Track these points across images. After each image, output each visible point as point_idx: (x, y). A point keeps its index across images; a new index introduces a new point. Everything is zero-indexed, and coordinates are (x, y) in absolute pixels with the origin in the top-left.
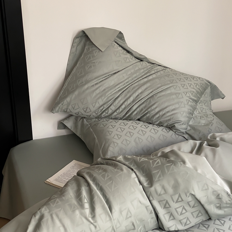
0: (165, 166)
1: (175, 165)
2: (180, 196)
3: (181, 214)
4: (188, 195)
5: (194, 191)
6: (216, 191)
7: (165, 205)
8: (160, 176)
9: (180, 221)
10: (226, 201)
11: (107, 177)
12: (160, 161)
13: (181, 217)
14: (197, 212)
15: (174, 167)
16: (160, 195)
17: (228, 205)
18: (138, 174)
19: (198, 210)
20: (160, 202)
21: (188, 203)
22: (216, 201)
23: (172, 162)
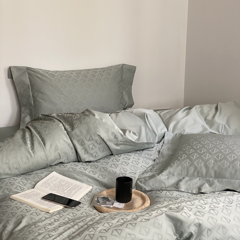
0: (82, 118)
1: (88, 117)
2: (91, 136)
3: (92, 149)
4: (96, 135)
5: (100, 133)
6: (114, 133)
8: (78, 124)
9: (91, 154)
10: (121, 140)
11: (44, 126)
12: (79, 116)
13: (92, 152)
14: (103, 148)
16: (78, 136)
17: (122, 143)
18: (64, 124)
19: (103, 147)
20: (78, 141)
21: (96, 141)
22: (115, 140)
23: (87, 115)
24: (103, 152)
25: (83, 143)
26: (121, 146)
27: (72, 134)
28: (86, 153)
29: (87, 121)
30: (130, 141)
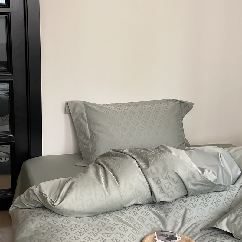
2: (167, 174)
3: (168, 188)
5: (177, 171)
6: (192, 172)
7: (157, 181)
8: (154, 161)
10: (199, 179)
11: (116, 163)
12: (154, 152)
14: (179, 187)
15: (164, 155)
16: (154, 174)
18: (138, 161)
22: (193, 179)
23: (162, 151)
25: (159, 182)
27: (147, 172)
28: (161, 192)
29: (164, 158)
30: (209, 181)
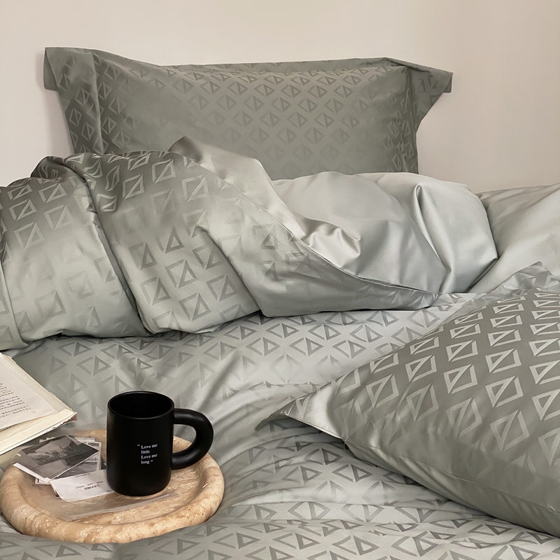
0: (154, 166)
1: (174, 163)
2: (174, 233)
3: (183, 283)
4: (192, 230)
6: (260, 227)
7: (144, 258)
8: (138, 189)
9: (181, 303)
10: (286, 256)
13: (183, 293)
14: (222, 282)
15: (172, 167)
16: (131, 231)
19: (222, 277)
20: (132, 249)
21: (196, 253)
22: (265, 255)
23: (173, 157)
24: (224, 296)
25: (149, 260)
26: (290, 282)
27: (113, 225)
28: (160, 296)
29: (169, 177)
30: (324, 265)
